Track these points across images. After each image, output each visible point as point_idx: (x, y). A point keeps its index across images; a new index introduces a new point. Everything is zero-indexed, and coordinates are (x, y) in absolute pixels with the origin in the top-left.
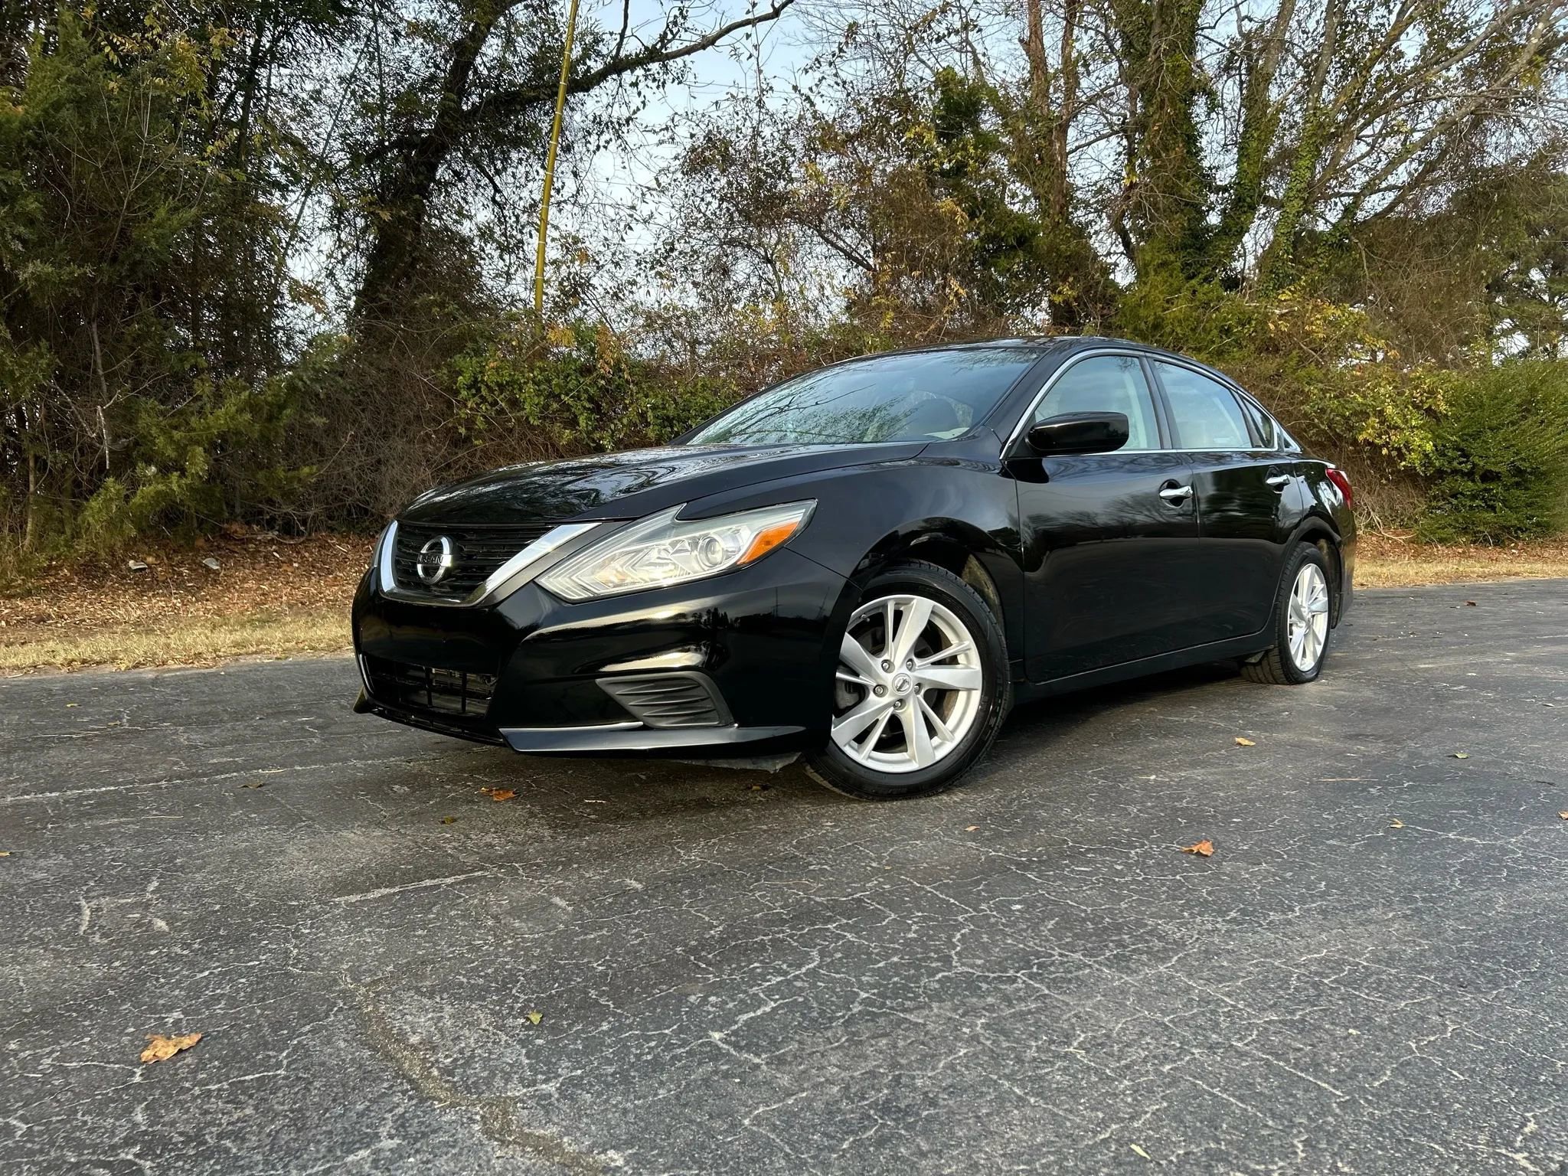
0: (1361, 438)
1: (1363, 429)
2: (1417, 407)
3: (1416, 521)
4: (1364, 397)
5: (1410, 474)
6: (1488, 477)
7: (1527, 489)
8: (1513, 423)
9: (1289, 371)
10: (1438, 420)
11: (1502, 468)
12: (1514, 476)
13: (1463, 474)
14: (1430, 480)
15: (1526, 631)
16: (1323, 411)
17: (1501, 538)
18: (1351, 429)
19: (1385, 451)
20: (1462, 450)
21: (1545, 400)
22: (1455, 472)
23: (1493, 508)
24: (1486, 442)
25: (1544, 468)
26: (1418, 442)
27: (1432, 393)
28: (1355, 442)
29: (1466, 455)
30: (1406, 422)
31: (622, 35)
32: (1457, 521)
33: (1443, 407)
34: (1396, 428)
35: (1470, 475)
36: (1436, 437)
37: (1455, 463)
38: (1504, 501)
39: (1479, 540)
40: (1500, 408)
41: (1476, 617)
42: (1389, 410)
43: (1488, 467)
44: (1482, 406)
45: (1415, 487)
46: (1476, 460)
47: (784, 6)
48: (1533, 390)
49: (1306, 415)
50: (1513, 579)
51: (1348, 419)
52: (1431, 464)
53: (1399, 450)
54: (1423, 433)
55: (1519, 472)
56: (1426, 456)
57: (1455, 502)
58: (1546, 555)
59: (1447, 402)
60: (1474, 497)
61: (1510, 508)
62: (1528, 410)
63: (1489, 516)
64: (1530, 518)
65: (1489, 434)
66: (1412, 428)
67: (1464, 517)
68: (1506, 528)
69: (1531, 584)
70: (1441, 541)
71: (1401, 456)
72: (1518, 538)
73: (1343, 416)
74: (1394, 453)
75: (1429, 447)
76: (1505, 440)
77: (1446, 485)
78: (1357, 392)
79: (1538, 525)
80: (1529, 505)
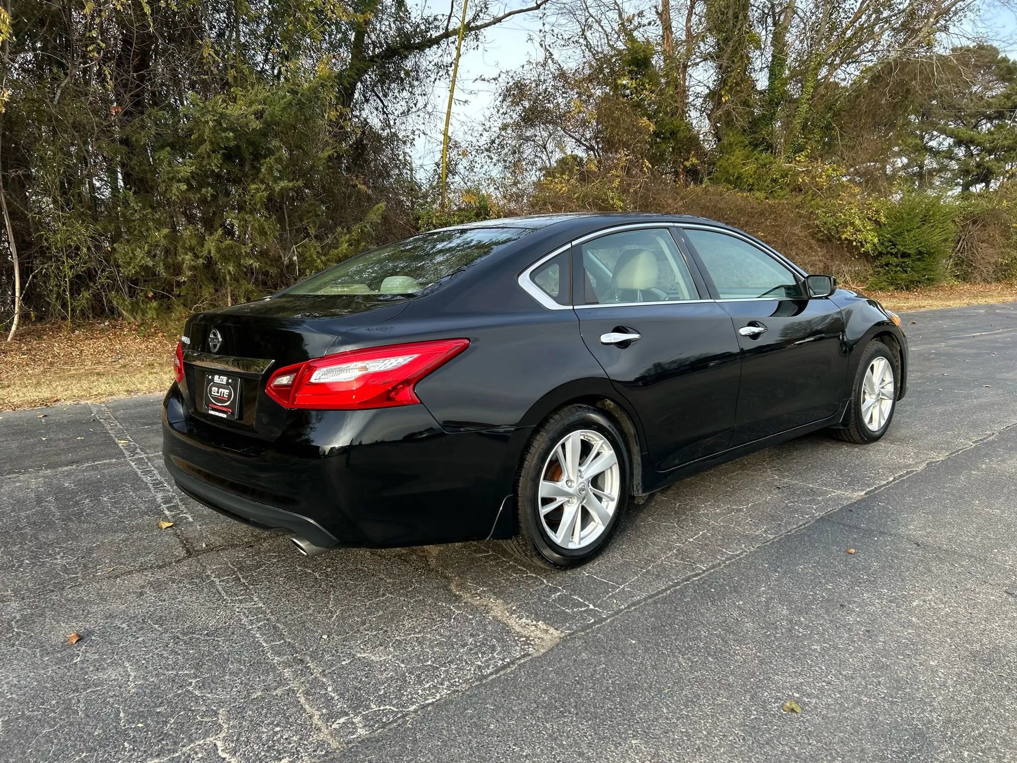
0: (843, 237)
1: (844, 232)
2: (869, 219)
3: (868, 279)
4: (845, 215)
5: (866, 254)
6: (904, 255)
7: (924, 261)
8: (918, 228)
9: (807, 202)
10: (880, 226)
11: (912, 252)
12: (918, 255)
13: (892, 254)
14: (875, 258)
15: (944, 335)
16: (825, 223)
17: (909, 286)
18: (838, 232)
19: (854, 244)
20: (892, 242)
21: (934, 215)
22: (888, 253)
23: (906, 272)
24: (904, 238)
25: (932, 251)
26: (870, 238)
27: (877, 212)
28: (840, 239)
29: (895, 245)
30: (865, 228)
31: (450, 17)
32: (888, 278)
33: (883, 220)
34: (859, 231)
35: (896, 256)
36: (879, 236)
37: (889, 249)
38: (912, 268)
39: (898, 288)
40: (912, 220)
41: (918, 329)
42: (857, 222)
43: (906, 251)
44: (903, 219)
45: (868, 261)
46: (900, 247)
47: (542, 4)
48: (928, 211)
49: (817, 226)
50: (923, 310)
51: (837, 227)
52: (876, 249)
53: (861, 242)
54: (872, 233)
55: (920, 253)
56: (875, 245)
57: (887, 268)
58: (932, 295)
59: (885, 216)
60: (897, 266)
61: (915, 271)
62: (925, 221)
63: (904, 275)
64: (924, 276)
65: (906, 233)
66: (868, 230)
67: (891, 277)
68: (912, 282)
69: (934, 312)
70: (881, 289)
71: (862, 246)
72: (918, 286)
73: (835, 226)
74: (859, 244)
75: (876, 240)
76: (914, 236)
77: (884, 260)
78: (841, 212)
79: (928, 279)
80: (924, 269)
